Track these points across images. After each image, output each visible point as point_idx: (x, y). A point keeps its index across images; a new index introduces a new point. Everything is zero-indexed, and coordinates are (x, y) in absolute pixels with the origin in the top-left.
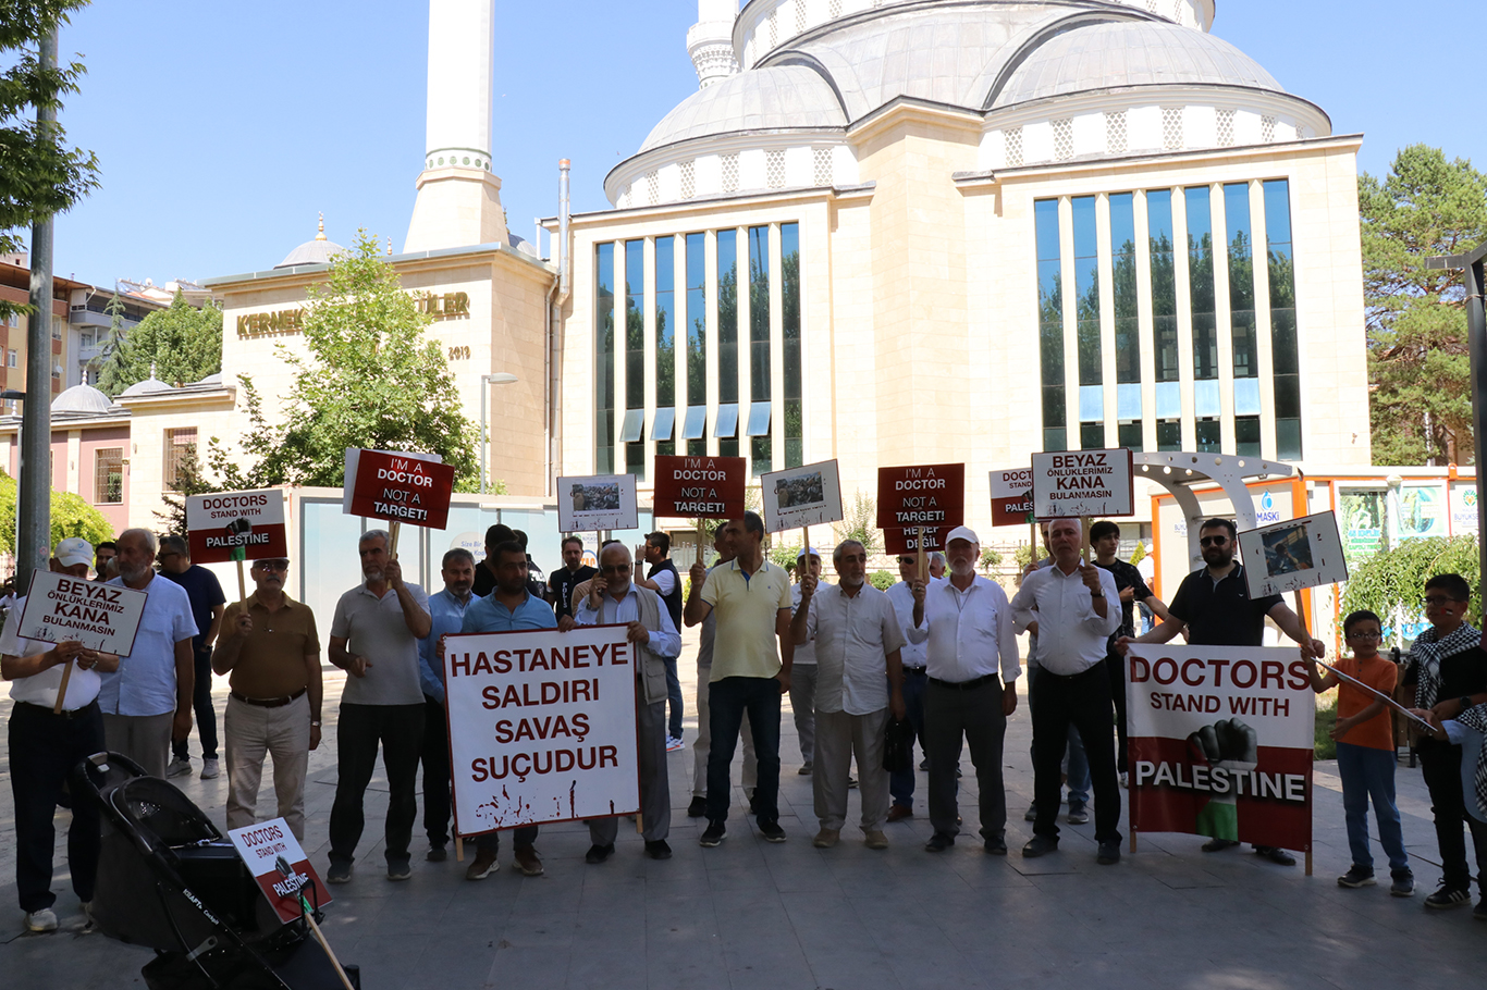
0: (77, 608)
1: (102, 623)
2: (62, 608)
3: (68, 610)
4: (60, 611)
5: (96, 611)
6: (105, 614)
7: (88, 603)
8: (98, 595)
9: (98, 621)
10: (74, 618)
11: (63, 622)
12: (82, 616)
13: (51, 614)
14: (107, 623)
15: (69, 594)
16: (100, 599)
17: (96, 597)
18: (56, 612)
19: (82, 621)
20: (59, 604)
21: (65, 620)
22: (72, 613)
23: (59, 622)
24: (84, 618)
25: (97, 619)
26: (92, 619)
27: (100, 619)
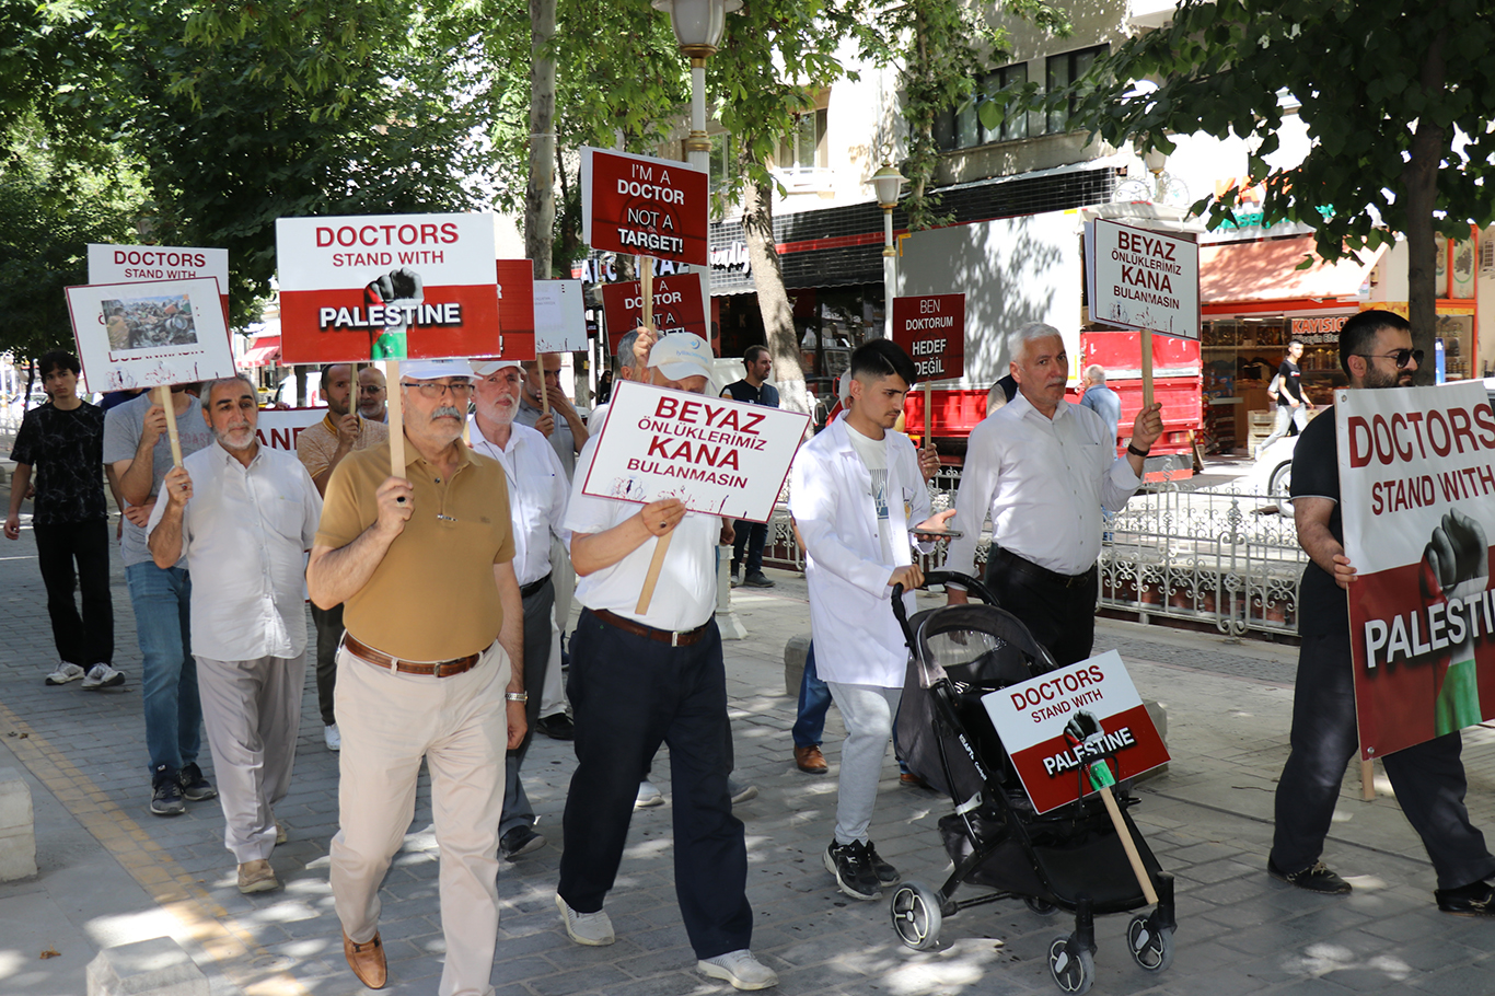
0: (687, 444)
1: (727, 469)
2: (661, 446)
3: (670, 449)
4: (657, 451)
5: (718, 449)
6: (734, 453)
7: (706, 435)
8: (725, 422)
9: (720, 466)
10: (681, 461)
11: (661, 469)
12: (694, 457)
13: (642, 455)
14: (736, 468)
15: (674, 421)
16: (728, 429)
17: (720, 426)
18: (650, 453)
19: (692, 465)
20: (656, 438)
21: (664, 464)
22: (678, 453)
23: (654, 468)
24: (697, 461)
25: (718, 461)
26: (711, 462)
27: (725, 461)
